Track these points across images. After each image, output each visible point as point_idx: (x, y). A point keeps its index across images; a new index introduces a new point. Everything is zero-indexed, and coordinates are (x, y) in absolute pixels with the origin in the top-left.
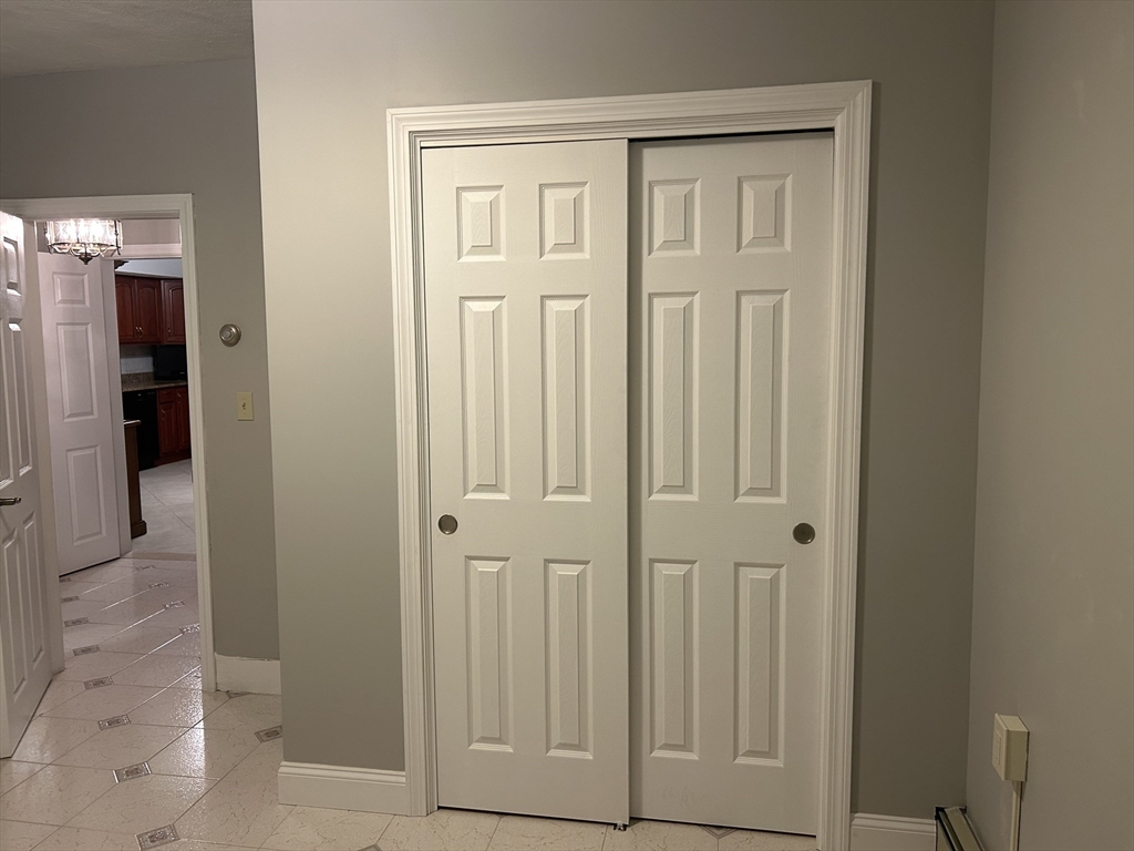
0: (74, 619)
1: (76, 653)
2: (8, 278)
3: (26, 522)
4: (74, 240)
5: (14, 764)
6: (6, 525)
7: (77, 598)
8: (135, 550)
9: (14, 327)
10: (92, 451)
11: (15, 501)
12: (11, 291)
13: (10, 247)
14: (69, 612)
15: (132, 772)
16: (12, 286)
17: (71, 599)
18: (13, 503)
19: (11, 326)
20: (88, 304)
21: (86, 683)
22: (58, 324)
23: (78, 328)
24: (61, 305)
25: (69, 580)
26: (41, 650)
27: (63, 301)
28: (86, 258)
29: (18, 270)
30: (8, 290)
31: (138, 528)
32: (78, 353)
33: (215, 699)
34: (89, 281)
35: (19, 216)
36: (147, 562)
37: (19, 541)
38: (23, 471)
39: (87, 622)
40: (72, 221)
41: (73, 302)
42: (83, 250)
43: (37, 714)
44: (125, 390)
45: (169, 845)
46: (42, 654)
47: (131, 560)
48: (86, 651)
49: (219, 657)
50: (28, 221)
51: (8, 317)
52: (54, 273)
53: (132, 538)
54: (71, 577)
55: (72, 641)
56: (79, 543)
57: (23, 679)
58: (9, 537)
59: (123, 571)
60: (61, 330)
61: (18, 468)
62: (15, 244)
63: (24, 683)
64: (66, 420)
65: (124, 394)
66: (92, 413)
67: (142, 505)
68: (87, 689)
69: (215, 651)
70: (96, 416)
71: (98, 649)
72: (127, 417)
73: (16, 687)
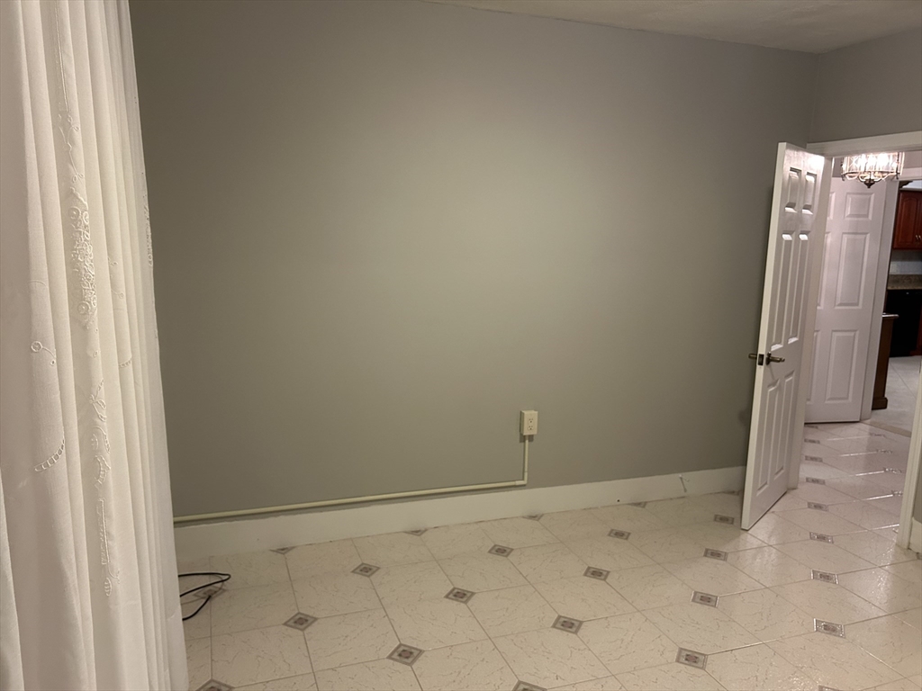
0: (814, 456)
1: (807, 480)
2: (804, 201)
3: (788, 376)
4: (862, 170)
5: (749, 536)
6: (773, 376)
7: (819, 442)
8: (873, 419)
9: (803, 237)
10: (852, 334)
11: (781, 360)
12: (806, 211)
13: (810, 179)
14: (810, 450)
15: (824, 577)
16: (807, 207)
17: (814, 442)
18: (779, 361)
19: (801, 236)
20: (870, 217)
21: (809, 504)
22: (844, 233)
23: (858, 237)
24: (849, 219)
25: (817, 428)
26: (782, 468)
27: (851, 216)
28: (870, 183)
29: (814, 195)
30: (804, 210)
31: (880, 402)
32: (855, 257)
33: (905, 554)
34: (875, 200)
35: (822, 154)
36: (881, 432)
37: (780, 388)
38: (792, 340)
39: (821, 461)
40: (864, 156)
41: (858, 216)
42: (868, 178)
43: (772, 510)
44: (890, 288)
45: (837, 638)
46: (782, 471)
47: (868, 427)
48: (815, 481)
49: (915, 522)
50: (829, 158)
51: (799, 231)
52: (848, 193)
53: (873, 409)
54: (820, 426)
55: (807, 471)
56: (829, 402)
57: (766, 483)
58: (774, 384)
59: (860, 433)
60: (845, 237)
61: (788, 338)
62: (815, 176)
63: (766, 486)
64: (837, 308)
65: (887, 290)
66: (857, 304)
67: (887, 385)
68: (809, 507)
69: (913, 515)
70: (860, 307)
71: (823, 482)
72: (887, 310)
73: (760, 486)
